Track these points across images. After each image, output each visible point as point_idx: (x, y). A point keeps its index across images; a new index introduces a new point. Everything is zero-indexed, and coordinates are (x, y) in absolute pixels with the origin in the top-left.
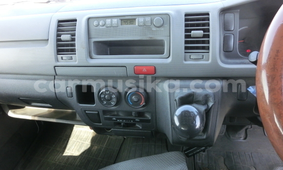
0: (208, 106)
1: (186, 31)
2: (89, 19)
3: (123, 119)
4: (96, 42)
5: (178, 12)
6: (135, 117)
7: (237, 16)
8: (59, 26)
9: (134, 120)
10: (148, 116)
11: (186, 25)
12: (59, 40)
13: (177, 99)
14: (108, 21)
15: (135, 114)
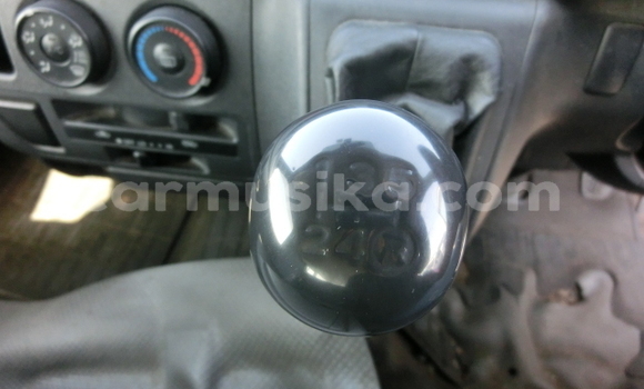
0: (467, 109)
3: (137, 137)
6: (181, 131)
9: (177, 143)
13: (337, 66)
15: (178, 119)
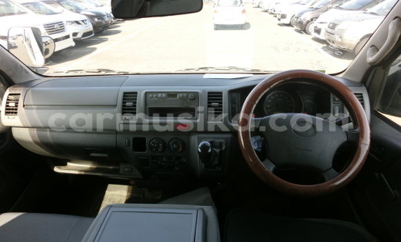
0: (222, 149)
1: (209, 103)
2: (146, 93)
3: (166, 163)
4: (150, 108)
5: (204, 91)
6: (175, 160)
7: (239, 95)
8: (124, 96)
9: (174, 163)
10: (184, 160)
11: (209, 99)
12: (124, 106)
14: (160, 95)
15: (174, 158)
